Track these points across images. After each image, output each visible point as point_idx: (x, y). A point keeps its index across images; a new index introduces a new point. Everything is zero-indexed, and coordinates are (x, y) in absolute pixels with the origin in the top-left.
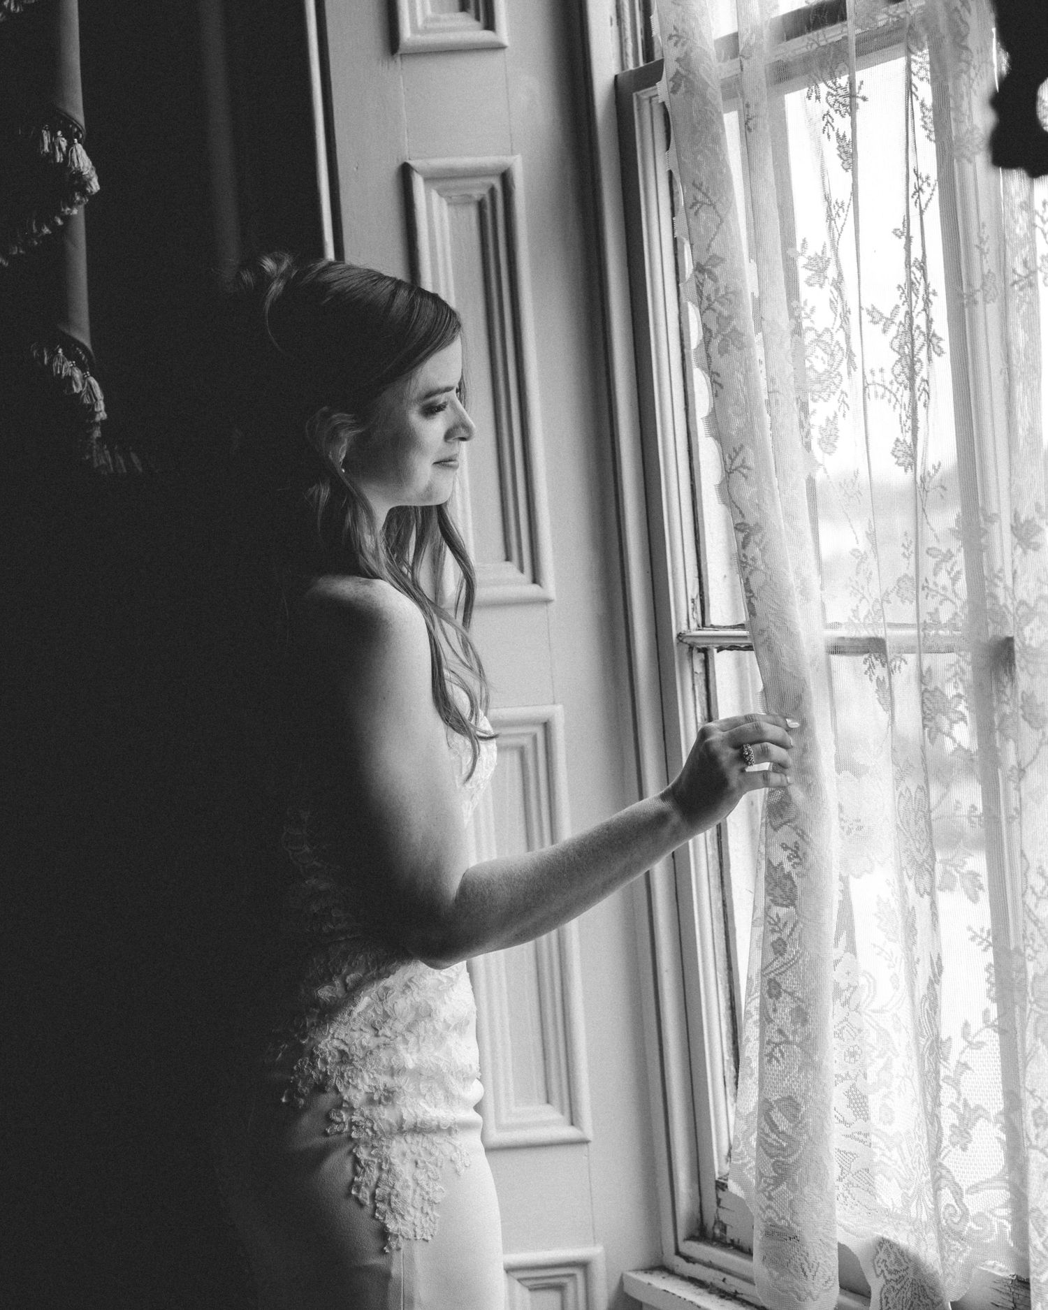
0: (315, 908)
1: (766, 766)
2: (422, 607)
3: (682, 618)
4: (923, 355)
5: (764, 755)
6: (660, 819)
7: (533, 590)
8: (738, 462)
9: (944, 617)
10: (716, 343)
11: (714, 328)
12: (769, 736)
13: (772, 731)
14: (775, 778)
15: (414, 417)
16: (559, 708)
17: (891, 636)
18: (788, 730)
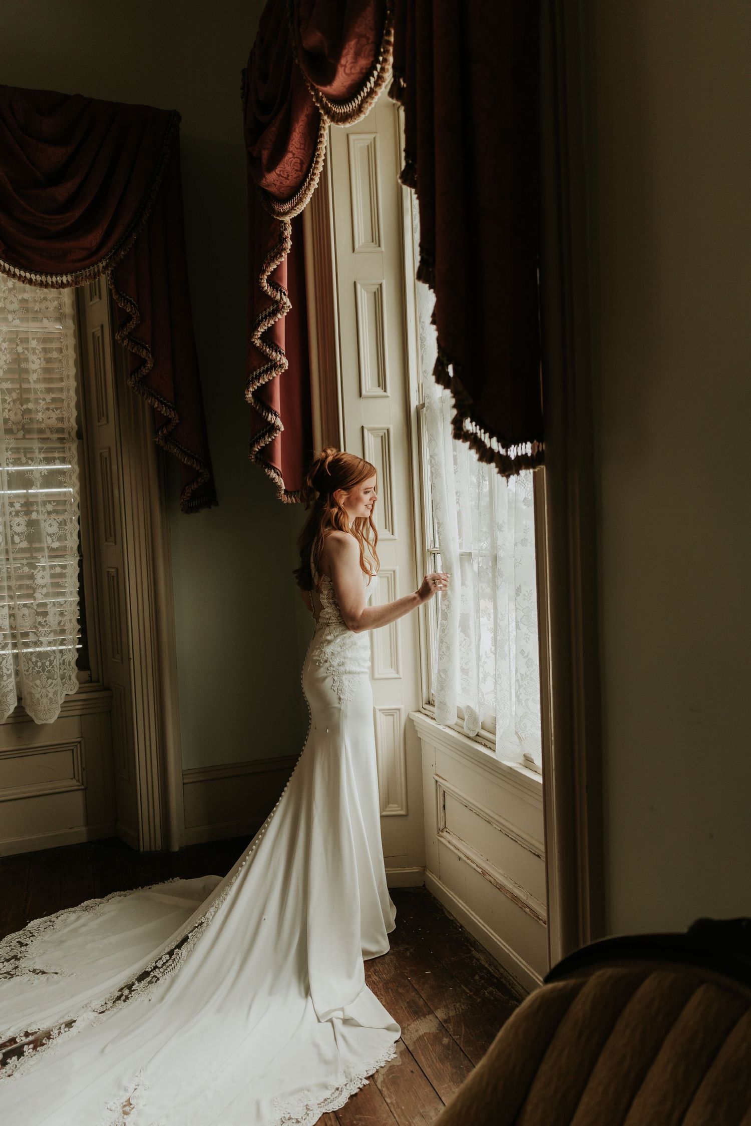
0: (327, 617)
1: (441, 585)
2: (359, 542)
3: (429, 545)
4: (481, 481)
5: (440, 583)
6: (415, 598)
7: (392, 537)
8: (438, 507)
9: (484, 548)
10: (434, 475)
11: (434, 472)
12: (442, 578)
13: (443, 577)
14: (443, 588)
15: (362, 494)
16: (398, 567)
17: (473, 552)
18: (448, 577)
